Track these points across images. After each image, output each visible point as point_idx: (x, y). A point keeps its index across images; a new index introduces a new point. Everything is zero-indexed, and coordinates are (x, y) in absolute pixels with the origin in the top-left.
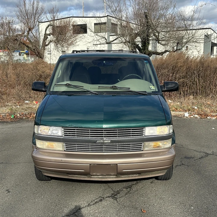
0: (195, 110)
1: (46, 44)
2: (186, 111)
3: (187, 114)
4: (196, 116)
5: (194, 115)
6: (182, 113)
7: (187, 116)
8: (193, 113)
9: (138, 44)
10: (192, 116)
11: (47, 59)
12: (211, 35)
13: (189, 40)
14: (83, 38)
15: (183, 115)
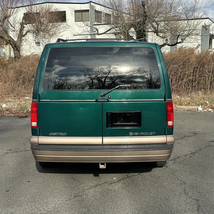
0: (208, 104)
1: (23, 34)
2: (199, 105)
3: (200, 108)
4: (210, 110)
5: (207, 109)
6: (195, 107)
7: (201, 110)
8: (206, 107)
9: (132, 36)
10: (206, 110)
11: (25, 52)
12: (209, 26)
13: (191, 33)
14: (67, 27)
15: (197, 109)
